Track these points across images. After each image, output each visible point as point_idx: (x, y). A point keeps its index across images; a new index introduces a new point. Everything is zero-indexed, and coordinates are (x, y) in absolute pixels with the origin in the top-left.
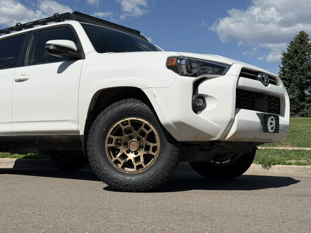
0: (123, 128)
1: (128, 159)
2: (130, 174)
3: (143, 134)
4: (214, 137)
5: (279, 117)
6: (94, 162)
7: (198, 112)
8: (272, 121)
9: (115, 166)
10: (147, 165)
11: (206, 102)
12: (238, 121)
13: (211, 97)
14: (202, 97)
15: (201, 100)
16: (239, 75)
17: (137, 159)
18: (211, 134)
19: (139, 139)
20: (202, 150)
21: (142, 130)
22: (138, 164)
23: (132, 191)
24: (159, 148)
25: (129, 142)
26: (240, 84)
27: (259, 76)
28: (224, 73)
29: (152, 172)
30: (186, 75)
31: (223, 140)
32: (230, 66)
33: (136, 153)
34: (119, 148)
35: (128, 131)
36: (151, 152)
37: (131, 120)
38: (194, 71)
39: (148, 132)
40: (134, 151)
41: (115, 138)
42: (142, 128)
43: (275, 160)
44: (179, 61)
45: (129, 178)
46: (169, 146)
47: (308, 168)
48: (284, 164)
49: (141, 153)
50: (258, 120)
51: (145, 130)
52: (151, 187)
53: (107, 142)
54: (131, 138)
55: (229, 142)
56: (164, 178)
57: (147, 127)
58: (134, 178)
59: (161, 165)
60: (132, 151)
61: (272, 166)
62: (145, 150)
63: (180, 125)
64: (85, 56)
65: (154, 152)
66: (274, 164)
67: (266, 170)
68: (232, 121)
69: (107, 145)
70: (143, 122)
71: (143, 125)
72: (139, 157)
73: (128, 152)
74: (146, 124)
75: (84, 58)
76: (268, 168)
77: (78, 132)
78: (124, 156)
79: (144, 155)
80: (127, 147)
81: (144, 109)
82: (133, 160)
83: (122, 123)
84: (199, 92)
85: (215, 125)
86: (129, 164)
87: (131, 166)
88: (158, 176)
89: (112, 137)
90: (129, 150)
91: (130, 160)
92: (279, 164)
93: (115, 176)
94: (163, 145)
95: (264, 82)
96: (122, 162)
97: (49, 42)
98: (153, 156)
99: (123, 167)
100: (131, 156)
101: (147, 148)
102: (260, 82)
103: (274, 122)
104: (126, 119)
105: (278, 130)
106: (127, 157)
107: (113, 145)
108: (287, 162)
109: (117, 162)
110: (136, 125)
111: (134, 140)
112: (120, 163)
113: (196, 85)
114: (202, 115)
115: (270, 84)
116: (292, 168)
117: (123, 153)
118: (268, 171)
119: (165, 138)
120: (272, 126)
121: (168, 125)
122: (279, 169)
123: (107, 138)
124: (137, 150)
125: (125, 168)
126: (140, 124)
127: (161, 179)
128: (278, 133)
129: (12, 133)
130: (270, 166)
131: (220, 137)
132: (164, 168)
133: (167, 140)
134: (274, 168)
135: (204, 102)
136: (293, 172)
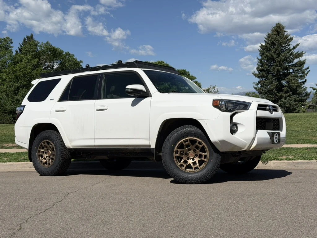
0: (185, 144)
1: (188, 164)
2: (191, 173)
3: (197, 147)
4: (243, 149)
5: (280, 133)
6: (167, 166)
7: (233, 134)
8: (276, 136)
9: (181, 168)
10: (201, 167)
11: (238, 127)
12: (258, 138)
13: (241, 124)
14: (236, 125)
15: (235, 126)
16: (256, 109)
17: (194, 163)
18: (241, 147)
19: (194, 151)
20: (234, 156)
21: (197, 145)
22: (195, 166)
23: (192, 183)
24: (208, 156)
25: (188, 153)
26: (258, 115)
27: (268, 108)
28: (247, 109)
29: (205, 171)
30: (225, 111)
31: (249, 150)
32: (250, 103)
33: (193, 159)
34: (182, 156)
35: (188, 146)
36: (203, 159)
37: (190, 139)
38: (229, 108)
39: (201, 146)
40: (192, 158)
41: (179, 150)
42: (197, 144)
43: (271, 157)
44: (221, 103)
45: (190, 175)
46: (215, 155)
47: (295, 162)
48: (278, 159)
49: (197, 159)
50: (268, 136)
51: (199, 145)
52: (205, 181)
53: (174, 153)
54: (189, 150)
55: (252, 151)
56: (213, 175)
57: (200, 143)
58: (193, 175)
59: (210, 166)
60: (190, 158)
61: (269, 162)
62: (199, 157)
63: (223, 142)
64: (152, 95)
65: (205, 159)
66: (271, 160)
67: (264, 165)
68: (254, 139)
69: (175, 155)
70: (197, 140)
71: (198, 142)
72: (195, 162)
73: (188, 159)
74: (199, 141)
75: (151, 96)
76: (266, 163)
77: (150, 146)
78: (185, 162)
79: (199, 161)
80: (187, 156)
81: (198, 132)
82: (191, 164)
83: (184, 141)
84: (234, 121)
85: (244, 142)
86: (189, 167)
87: (191, 168)
88: (209, 174)
89: (178, 149)
90: (188, 157)
91: (190, 164)
92: (274, 160)
93: (181, 175)
94: (211, 154)
95: (270, 111)
96: (185, 165)
97: (128, 87)
98: (204, 161)
99: (185, 169)
100: (190, 162)
101: (200, 156)
102: (268, 112)
103: (277, 137)
104: (186, 138)
105: (280, 141)
106: (187, 162)
107: (178, 155)
108: (280, 158)
109: (181, 165)
110: (193, 142)
111: (191, 151)
112: (183, 166)
113: (232, 117)
114: (236, 135)
115: (274, 112)
116: (283, 163)
117: (185, 160)
118: (266, 165)
119: (212, 150)
120: (277, 139)
121: (216, 142)
122: (274, 163)
123: (175, 150)
124: (193, 158)
125: (187, 169)
126: (196, 141)
127: (211, 175)
128: (280, 143)
129: (94, 146)
130: (268, 162)
131: (247, 149)
132: (213, 169)
133: (213, 152)
134: (271, 163)
135: (237, 127)
136: (284, 166)
